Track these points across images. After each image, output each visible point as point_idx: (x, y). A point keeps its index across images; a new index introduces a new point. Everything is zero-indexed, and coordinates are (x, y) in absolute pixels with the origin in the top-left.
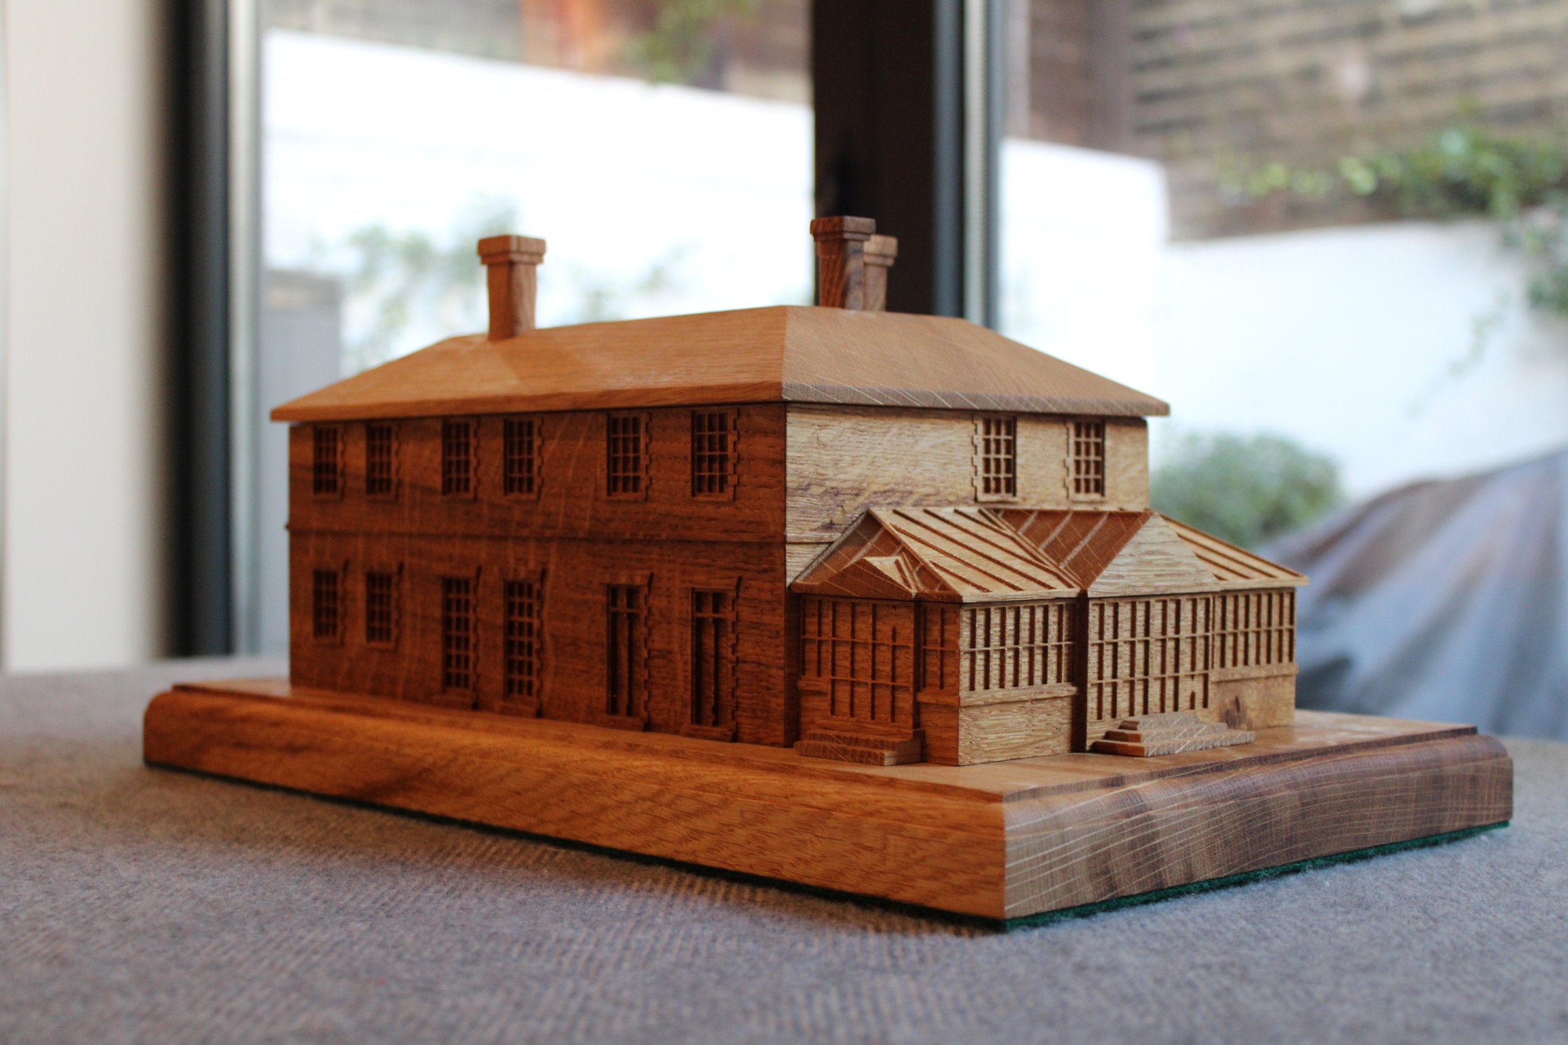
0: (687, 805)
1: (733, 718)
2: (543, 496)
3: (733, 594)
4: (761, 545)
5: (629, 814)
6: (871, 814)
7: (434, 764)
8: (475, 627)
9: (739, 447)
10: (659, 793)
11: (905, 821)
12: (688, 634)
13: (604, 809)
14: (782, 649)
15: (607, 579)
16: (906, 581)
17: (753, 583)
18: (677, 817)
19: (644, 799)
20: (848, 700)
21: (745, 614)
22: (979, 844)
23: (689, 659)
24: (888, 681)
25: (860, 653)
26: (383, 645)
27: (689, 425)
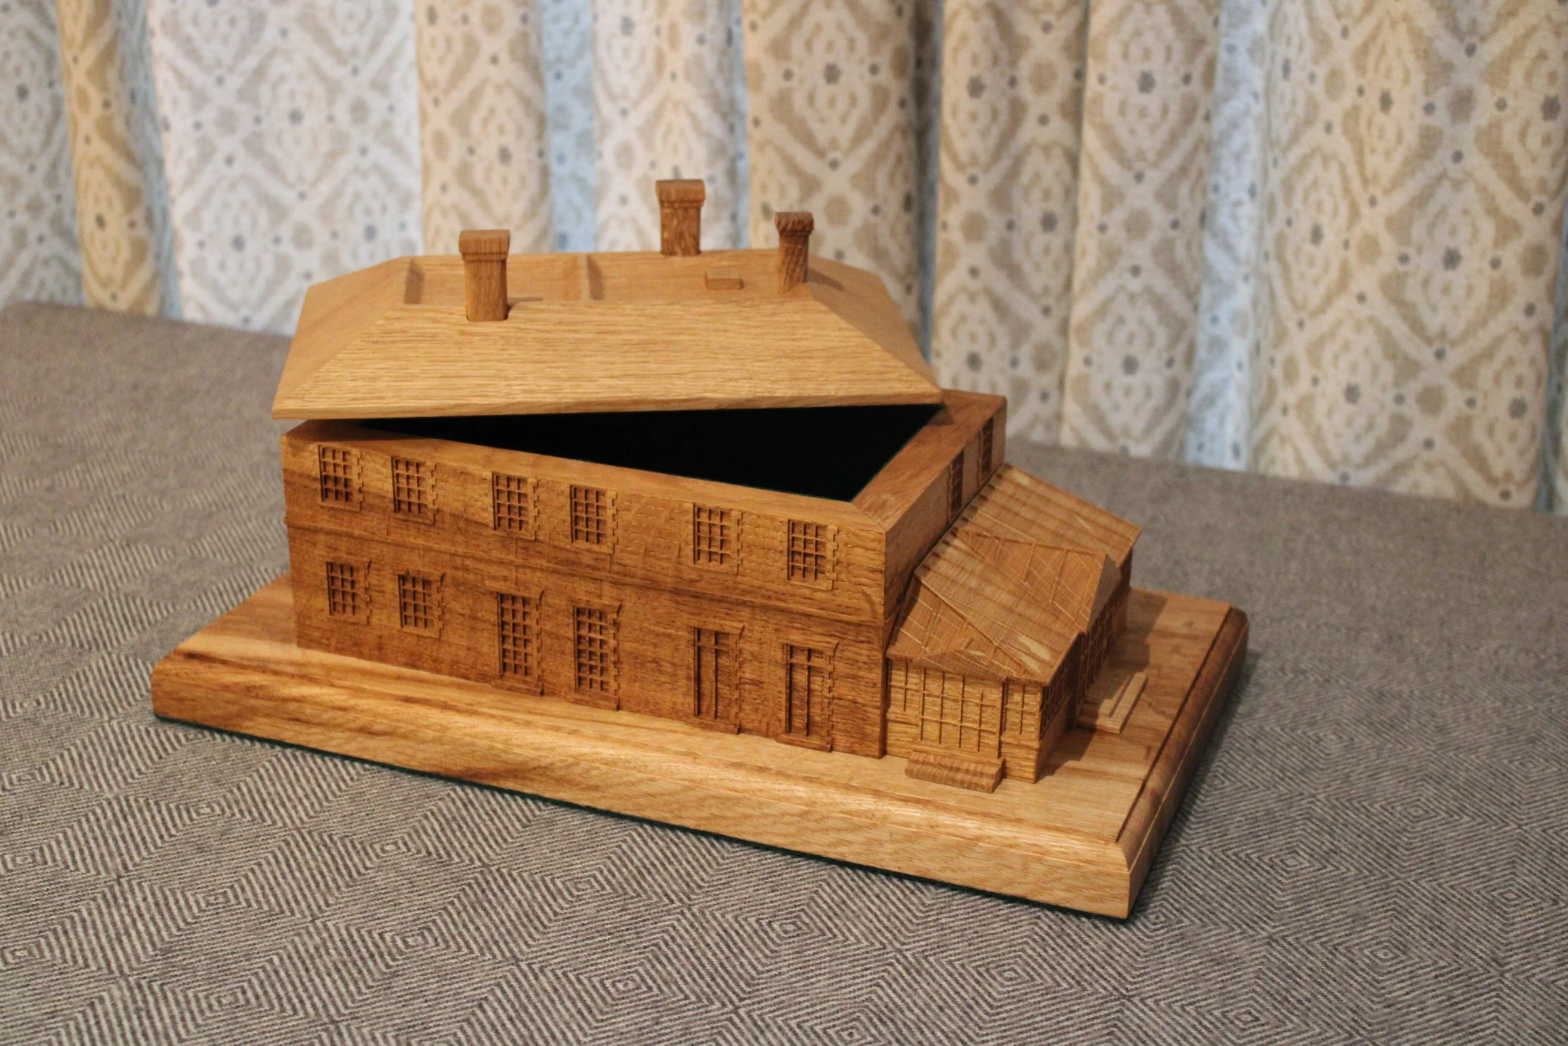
0: (835, 823)
1: (828, 735)
2: (617, 551)
3: (829, 653)
5: (774, 823)
9: (838, 553)
10: (806, 812)
11: (1044, 854)
14: (878, 695)
15: (695, 622)
17: (849, 648)
19: (791, 815)
20: (938, 733)
21: (841, 668)
22: (1108, 875)
23: (784, 690)
24: (976, 726)
25: (948, 704)
26: (421, 631)
27: (785, 528)
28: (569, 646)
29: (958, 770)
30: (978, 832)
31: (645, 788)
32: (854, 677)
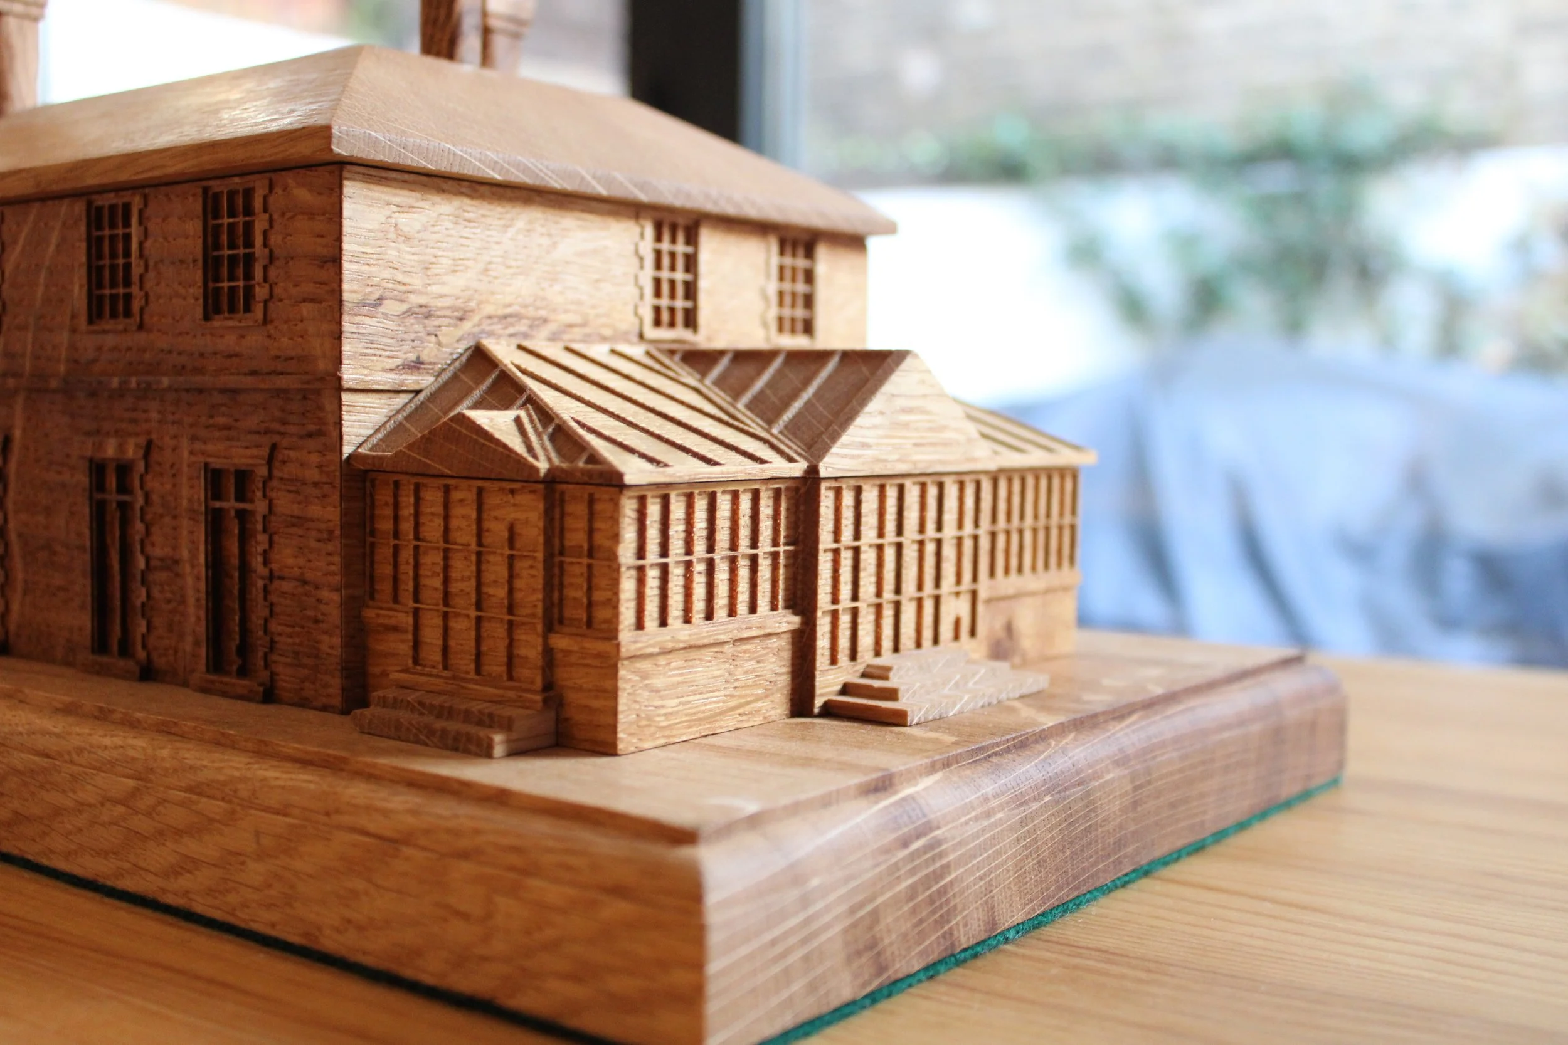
0: (176, 816)
2: (4, 329)
3: (263, 471)
4: (305, 394)
6: (464, 855)
10: (135, 793)
11: (526, 872)
12: (201, 534)
13: (57, 812)
14: (337, 559)
16: (530, 449)
17: (292, 454)
18: (161, 834)
20: (440, 642)
21: (282, 502)
22: (657, 925)
23: (202, 572)
24: (504, 614)
25: (457, 566)
27: (198, 207)
29: (449, 713)
30: (410, 821)
32: (301, 522)
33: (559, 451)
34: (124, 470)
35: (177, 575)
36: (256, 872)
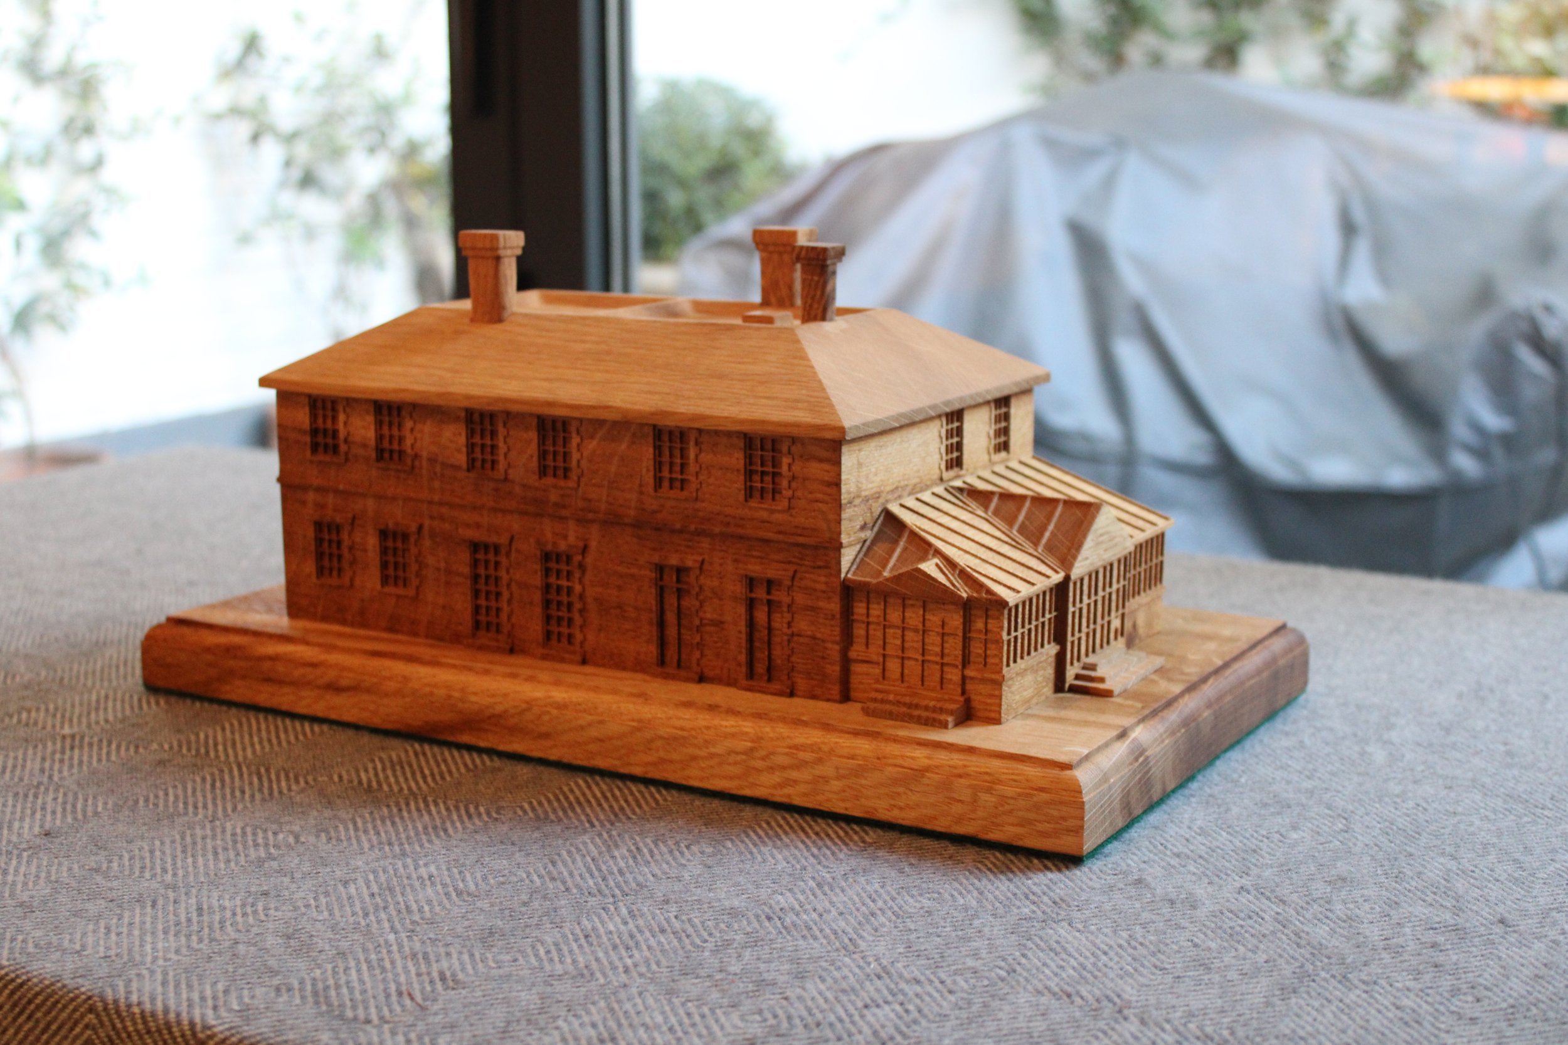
0: (781, 760)
1: (789, 678)
2: (582, 484)
3: (788, 582)
4: (816, 548)
5: (720, 764)
6: (960, 776)
7: (506, 711)
8: (509, 586)
9: (794, 468)
10: (752, 749)
11: (994, 783)
12: (742, 610)
13: (694, 758)
14: (838, 629)
15: (656, 559)
16: (953, 585)
17: (807, 575)
18: (771, 769)
19: (737, 753)
20: (900, 670)
21: (800, 598)
22: (1061, 803)
23: (743, 629)
24: (938, 659)
25: (910, 635)
26: (401, 591)
27: (742, 445)
28: (537, 596)
29: (917, 706)
30: (926, 762)
31: (594, 733)
32: (813, 609)
33: (970, 588)
34: (680, 571)
35: (723, 629)
36: (836, 785)
